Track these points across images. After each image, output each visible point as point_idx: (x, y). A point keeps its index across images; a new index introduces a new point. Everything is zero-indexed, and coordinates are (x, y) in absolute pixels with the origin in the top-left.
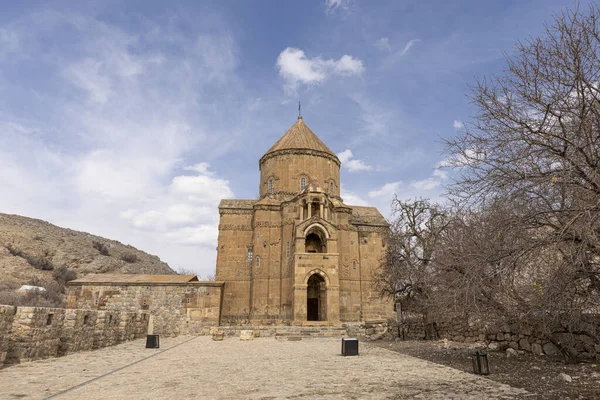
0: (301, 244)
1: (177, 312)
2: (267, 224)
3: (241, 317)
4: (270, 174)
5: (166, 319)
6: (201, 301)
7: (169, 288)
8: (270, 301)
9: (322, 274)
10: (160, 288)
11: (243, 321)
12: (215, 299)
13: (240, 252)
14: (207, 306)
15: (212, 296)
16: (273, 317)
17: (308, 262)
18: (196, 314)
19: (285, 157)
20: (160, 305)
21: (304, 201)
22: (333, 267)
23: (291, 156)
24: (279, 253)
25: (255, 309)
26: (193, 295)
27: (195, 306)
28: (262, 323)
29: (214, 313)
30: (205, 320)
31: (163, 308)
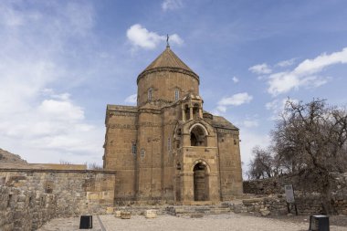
0: (187, 139)
1: (78, 195)
2: (150, 125)
3: (127, 199)
4: (150, 86)
5: (68, 201)
6: (98, 185)
7: (71, 174)
8: (153, 186)
9: (204, 163)
10: (63, 174)
11: (129, 202)
12: (111, 183)
13: (126, 146)
14: (104, 189)
15: (108, 181)
17: (194, 153)
18: (94, 196)
20: (63, 189)
22: (212, 158)
23: (167, 73)
24: (159, 148)
25: (141, 192)
26: (92, 180)
27: (93, 190)
29: (110, 196)
30: (102, 201)
31: (65, 192)
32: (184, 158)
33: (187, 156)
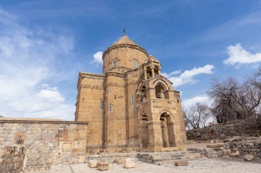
0: (153, 93)
1: (51, 145)
2: (116, 85)
3: (96, 148)
4: (114, 58)
5: (39, 152)
6: (71, 135)
7: (45, 125)
8: (120, 135)
9: (168, 113)
10: (36, 125)
11: (98, 151)
12: (83, 133)
13: (95, 103)
14: (77, 139)
15: (81, 131)
16: (122, 146)
17: (159, 104)
18: (67, 146)
19: (123, 49)
20: (35, 140)
21: (148, 68)
22: (174, 109)
24: (124, 103)
25: (110, 141)
26: (65, 131)
27: (66, 140)
28: (116, 151)
29: (82, 145)
30: (74, 150)
31: (37, 142)
32: (152, 108)
33: (154, 107)
